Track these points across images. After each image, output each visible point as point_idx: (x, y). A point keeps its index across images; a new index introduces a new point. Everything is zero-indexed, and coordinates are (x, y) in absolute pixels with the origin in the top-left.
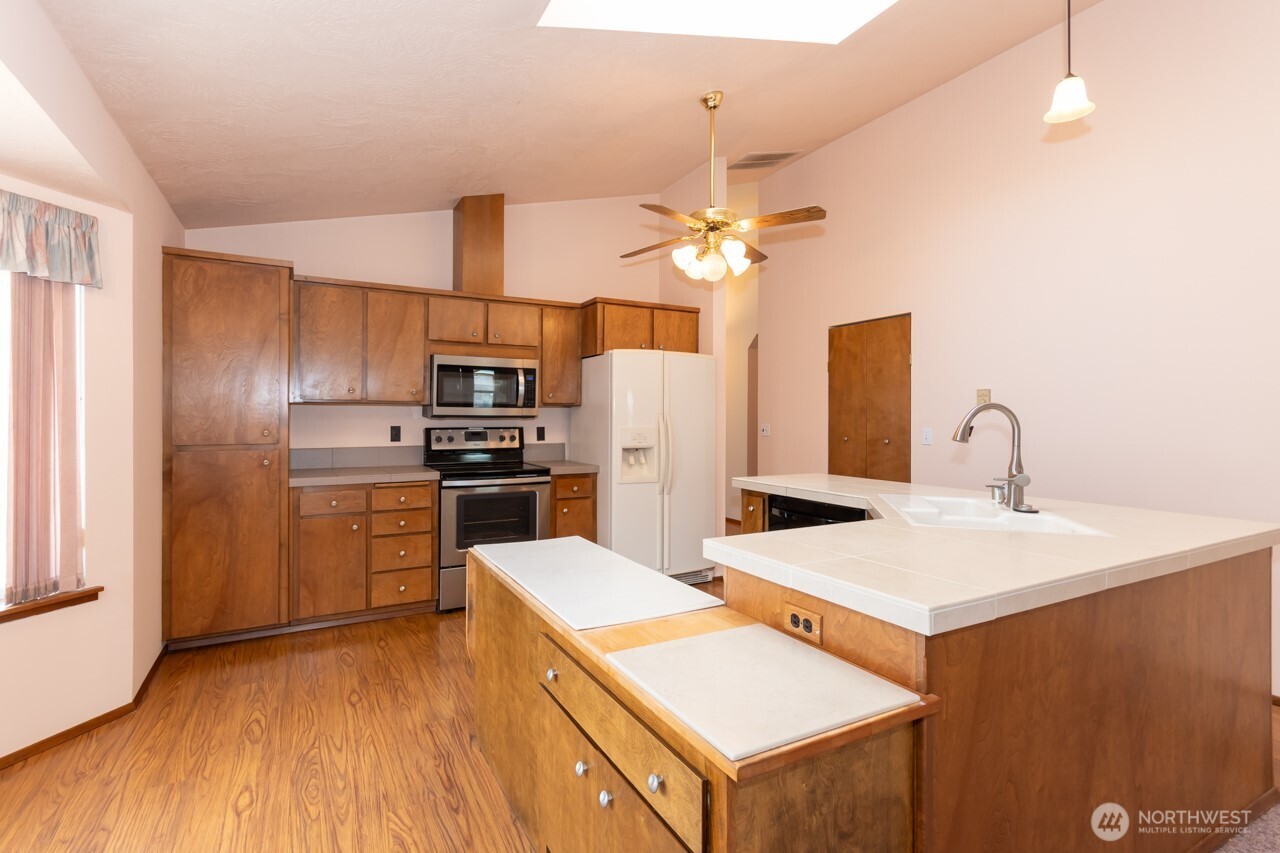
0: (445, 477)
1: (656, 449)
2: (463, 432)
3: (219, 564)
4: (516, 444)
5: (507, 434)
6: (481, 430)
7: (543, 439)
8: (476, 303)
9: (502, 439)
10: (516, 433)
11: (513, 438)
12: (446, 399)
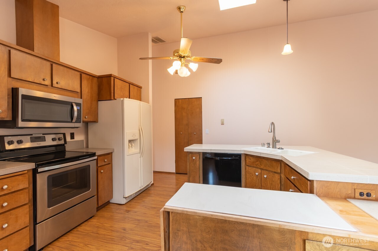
0: (38, 166)
1: (139, 140)
2: (29, 137)
4: (62, 142)
5: (57, 137)
6: (42, 135)
7: (74, 138)
8: (45, 62)
9: (54, 140)
10: (62, 136)
12: (26, 118)
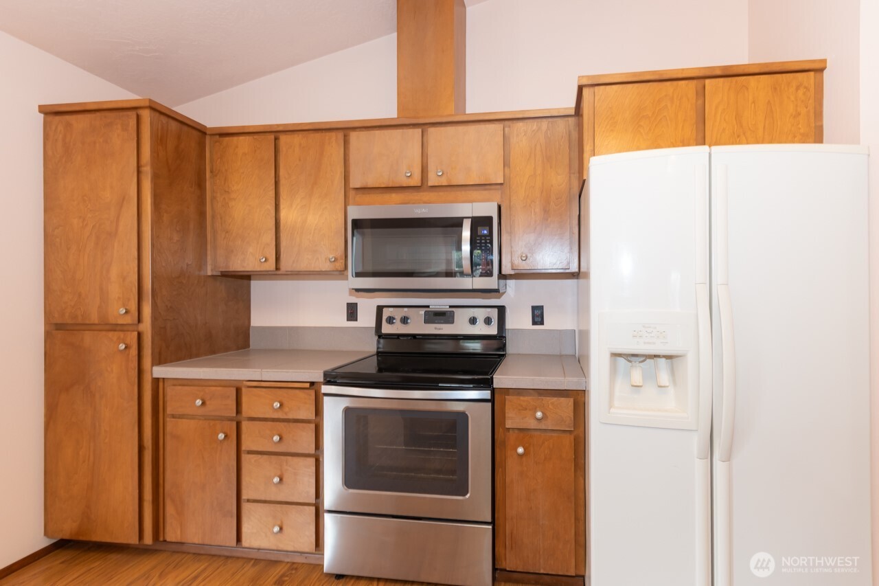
2: (422, 312)
3: (84, 462)
4: (494, 329)
5: (481, 314)
6: (447, 308)
7: (542, 323)
8: (410, 131)
9: (473, 321)
10: (494, 314)
11: (488, 321)
